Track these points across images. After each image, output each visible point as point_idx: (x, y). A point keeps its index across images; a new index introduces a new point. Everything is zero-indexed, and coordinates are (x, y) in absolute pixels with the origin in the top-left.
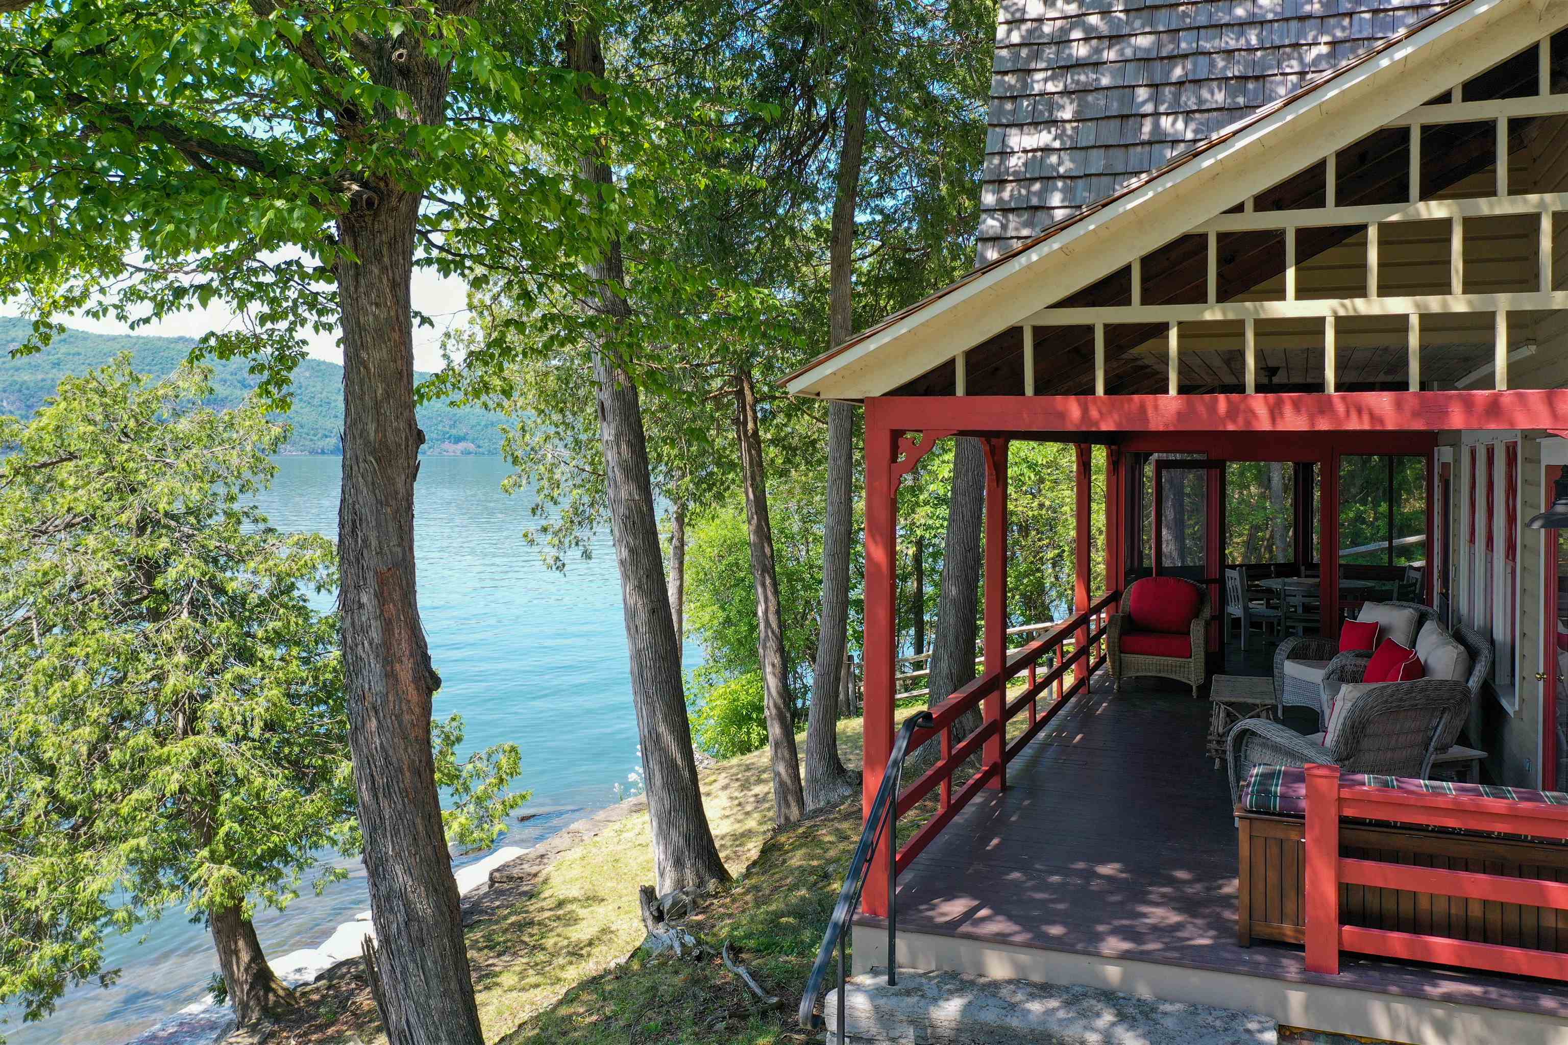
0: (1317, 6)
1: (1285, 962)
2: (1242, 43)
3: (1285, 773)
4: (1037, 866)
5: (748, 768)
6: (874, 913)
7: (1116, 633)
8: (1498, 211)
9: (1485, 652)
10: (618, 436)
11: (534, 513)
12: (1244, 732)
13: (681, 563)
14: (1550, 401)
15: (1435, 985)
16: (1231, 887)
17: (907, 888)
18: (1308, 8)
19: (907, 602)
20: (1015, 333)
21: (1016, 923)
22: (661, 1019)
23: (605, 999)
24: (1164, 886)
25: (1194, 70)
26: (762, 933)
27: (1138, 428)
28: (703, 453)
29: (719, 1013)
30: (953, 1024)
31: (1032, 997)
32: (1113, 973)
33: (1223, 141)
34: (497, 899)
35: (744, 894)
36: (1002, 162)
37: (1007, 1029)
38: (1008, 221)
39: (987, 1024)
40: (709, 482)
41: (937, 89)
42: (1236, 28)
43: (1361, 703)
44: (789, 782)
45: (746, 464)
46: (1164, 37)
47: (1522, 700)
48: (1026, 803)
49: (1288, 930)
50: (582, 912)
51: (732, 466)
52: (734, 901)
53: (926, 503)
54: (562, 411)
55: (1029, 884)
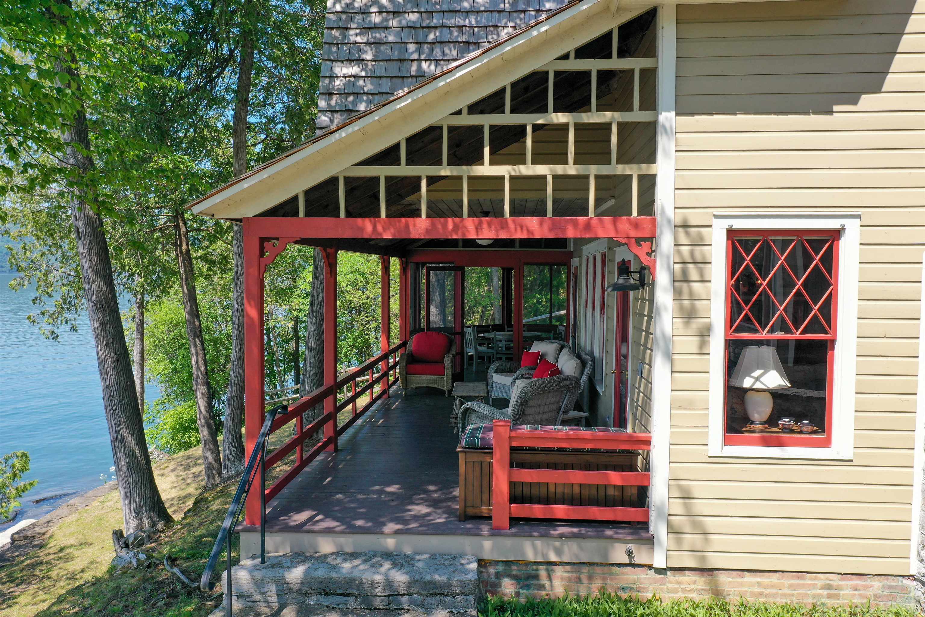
0: (507, 5)
1: (482, 526)
2: (467, 23)
3: (485, 427)
4: (352, 491)
5: (189, 457)
6: (253, 524)
7: (404, 362)
8: (591, 121)
9: (590, 363)
10: (89, 250)
11: (34, 303)
12: (468, 409)
13: (142, 335)
14: (615, 222)
15: (555, 530)
16: (456, 492)
17: (274, 509)
18: (502, 6)
19: (289, 356)
20: (333, 181)
21: (337, 521)
22: (122, 604)
23: (84, 598)
24: (420, 494)
25: (441, 36)
26: (190, 548)
27: (404, 236)
28: (153, 263)
29: (160, 596)
30: (299, 581)
31: (345, 560)
32: (390, 543)
33: (450, 71)
34: (16, 551)
35: (182, 528)
36: (330, 82)
37: (331, 579)
38: (333, 117)
39: (319, 578)
40: (158, 283)
41: (300, 43)
42: (464, 13)
43: (525, 389)
44: (213, 463)
45: (182, 272)
46: (424, 15)
47: (606, 386)
48: (348, 457)
49: (484, 510)
50: (76, 553)
51: (174, 273)
52: (174, 533)
53: (299, 296)
54: (52, 235)
55: (345, 500)
